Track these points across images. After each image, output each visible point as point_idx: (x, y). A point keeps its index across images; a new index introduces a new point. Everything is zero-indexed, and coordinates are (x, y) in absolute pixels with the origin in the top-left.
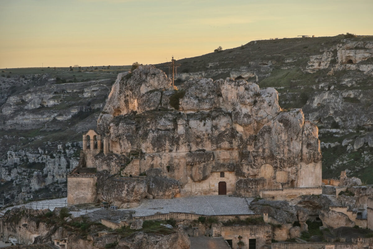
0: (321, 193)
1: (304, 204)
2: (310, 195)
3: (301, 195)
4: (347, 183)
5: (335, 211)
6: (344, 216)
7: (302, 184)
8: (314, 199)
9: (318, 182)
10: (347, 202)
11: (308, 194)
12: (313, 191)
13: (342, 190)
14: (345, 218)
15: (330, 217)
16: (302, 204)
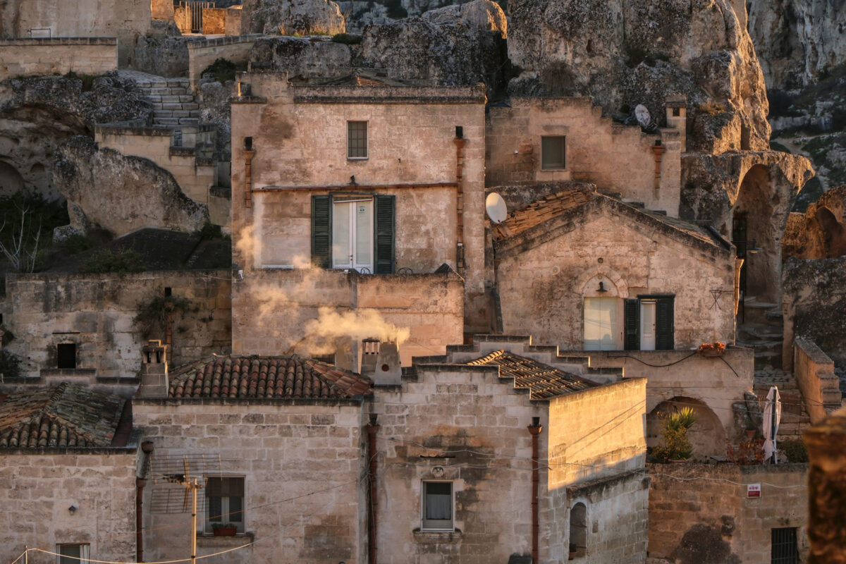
0: (112, 65)
1: (30, 120)
2: (57, 74)
3: (12, 71)
4: (262, 23)
5: (114, 152)
6: (155, 179)
7: (46, 24)
8: (63, 95)
9: (133, 17)
10: (206, 112)
11: (45, 69)
12: (72, 58)
13: (227, 56)
14: (159, 185)
15: (97, 182)
16: (21, 120)
